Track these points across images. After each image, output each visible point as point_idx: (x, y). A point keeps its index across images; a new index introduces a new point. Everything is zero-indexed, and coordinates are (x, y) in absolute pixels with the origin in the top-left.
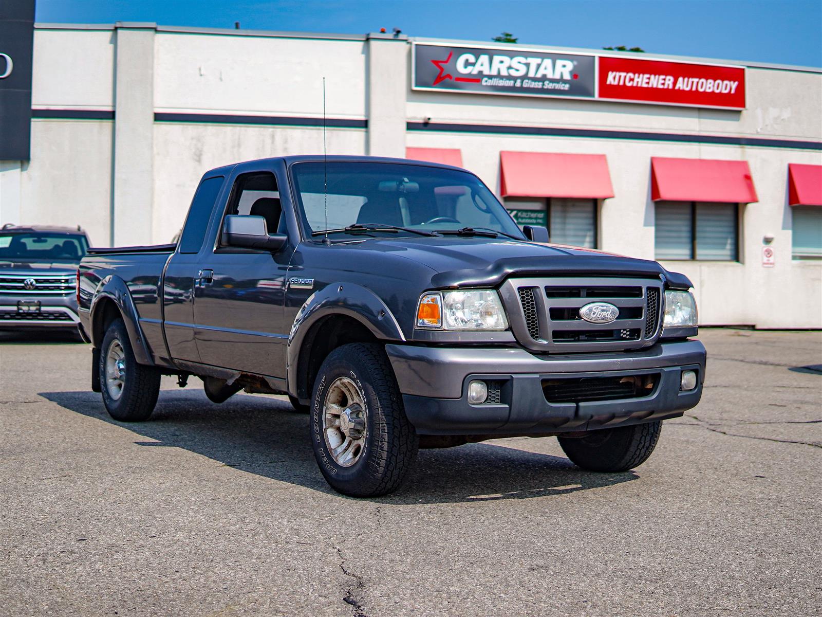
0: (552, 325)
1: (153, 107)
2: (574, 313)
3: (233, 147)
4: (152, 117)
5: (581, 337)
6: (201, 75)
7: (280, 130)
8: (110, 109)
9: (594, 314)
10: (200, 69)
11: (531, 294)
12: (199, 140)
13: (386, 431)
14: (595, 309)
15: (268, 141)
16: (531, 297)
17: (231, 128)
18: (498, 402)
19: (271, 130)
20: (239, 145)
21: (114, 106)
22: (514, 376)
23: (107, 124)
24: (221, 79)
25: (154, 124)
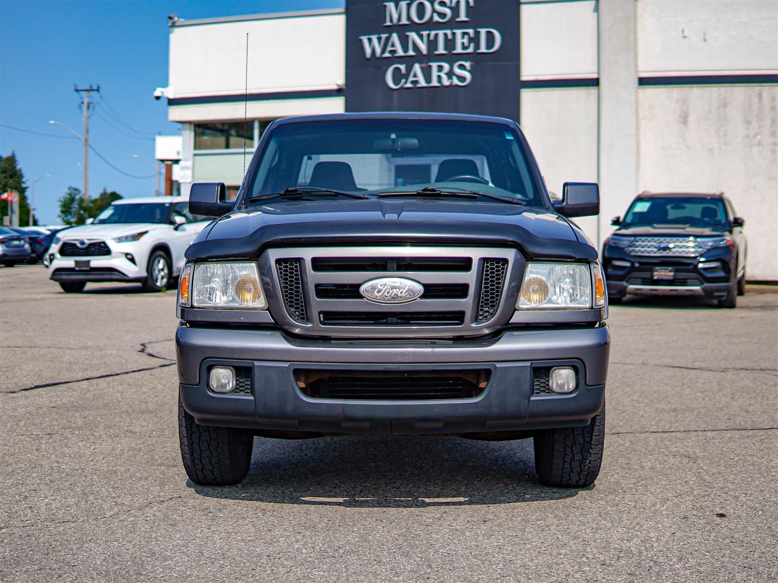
0: (318, 305)
1: (637, 71)
2: (353, 291)
3: (719, 107)
4: (636, 82)
5: (389, 319)
6: (685, 37)
7: (767, 88)
8: (595, 76)
9: (379, 292)
10: (683, 31)
11: (296, 267)
12: (684, 102)
13: (184, 416)
14: (381, 286)
15: (755, 100)
16: (297, 271)
17: (716, 88)
18: (249, 393)
19: (758, 88)
20: (725, 106)
21: (598, 73)
22: (256, 363)
23: (593, 91)
24: (705, 40)
25: (639, 88)
